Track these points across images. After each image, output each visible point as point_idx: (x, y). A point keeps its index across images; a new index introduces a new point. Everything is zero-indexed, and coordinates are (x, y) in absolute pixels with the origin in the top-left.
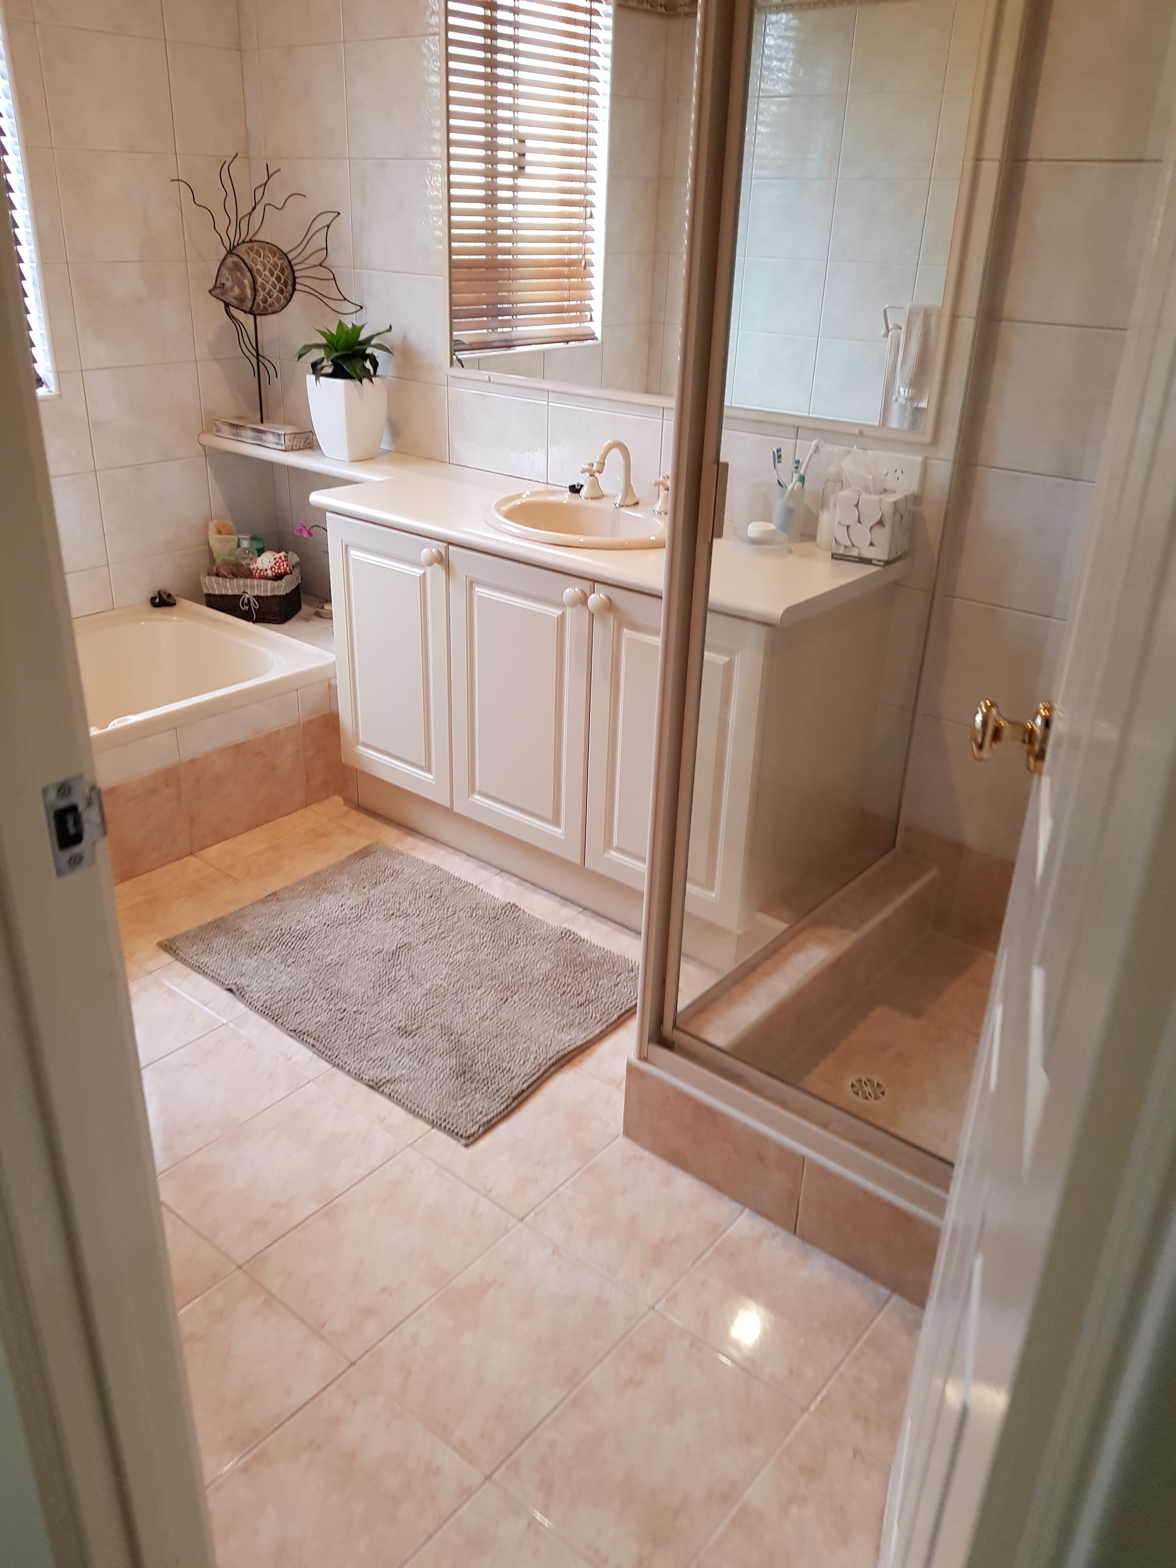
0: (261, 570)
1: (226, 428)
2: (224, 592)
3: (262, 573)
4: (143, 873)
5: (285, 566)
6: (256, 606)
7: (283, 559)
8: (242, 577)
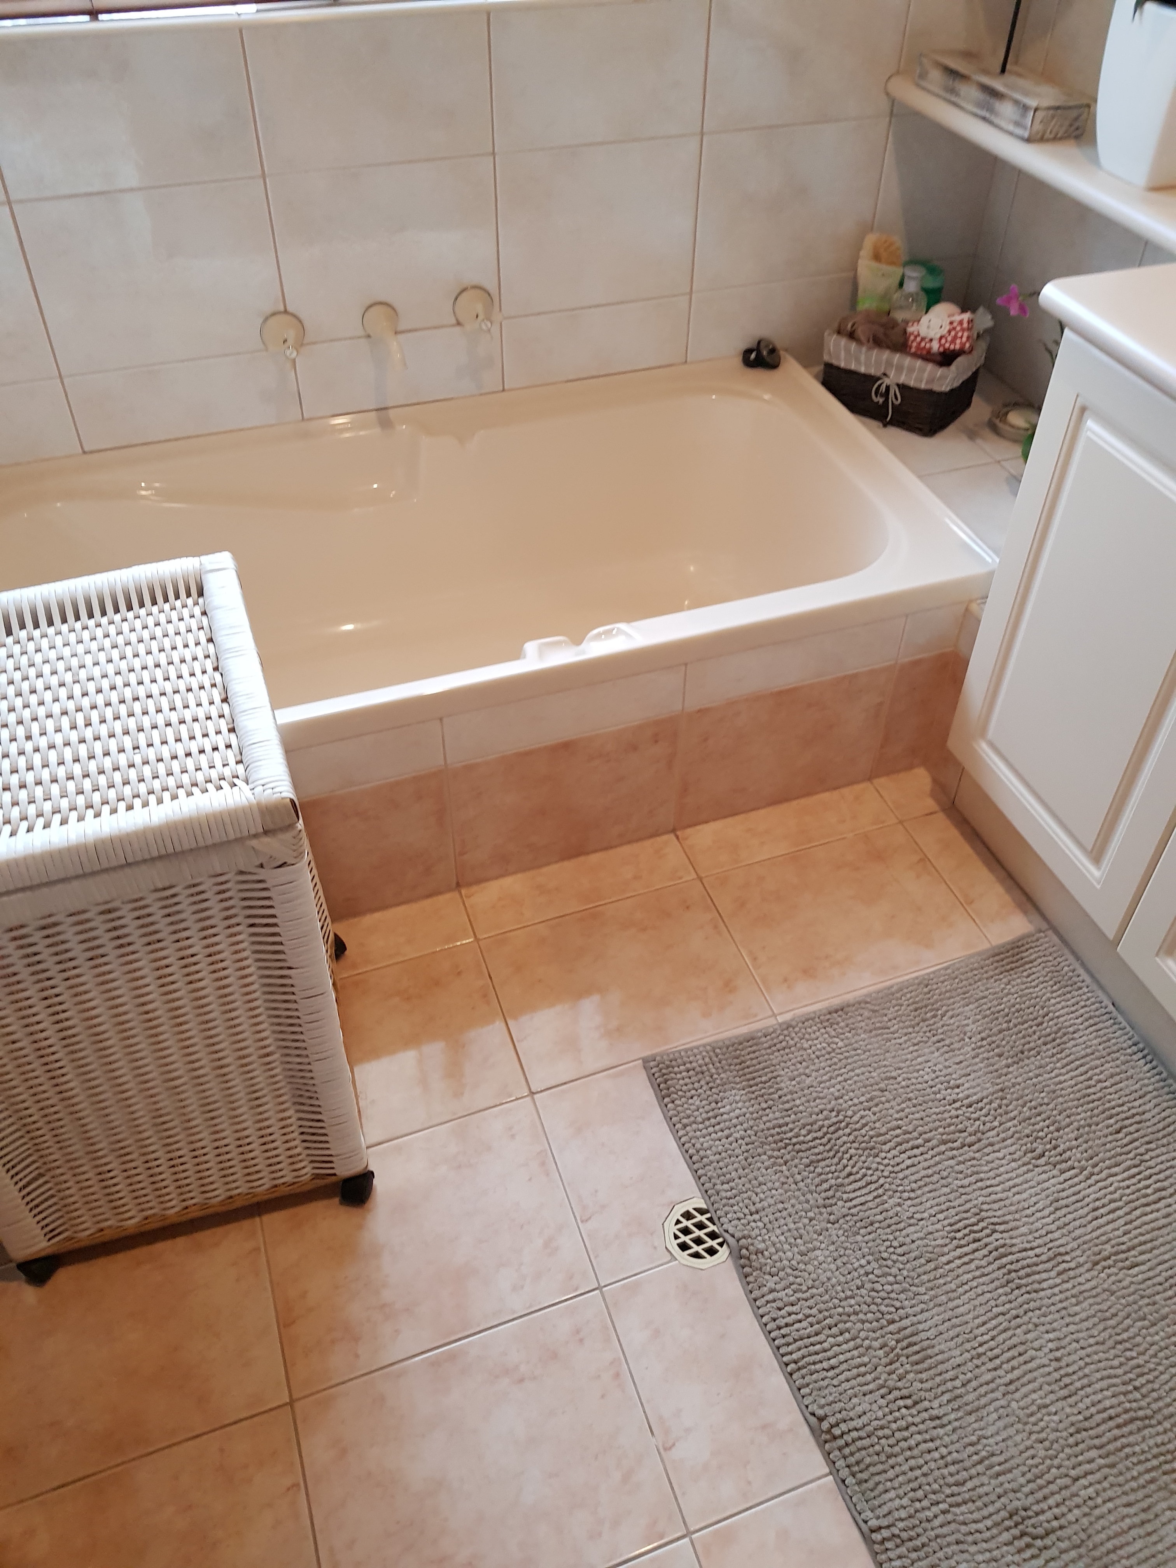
0: (923, 339)
1: (936, 75)
2: (853, 367)
3: (923, 344)
4: (596, 851)
5: (964, 339)
6: (896, 399)
7: (965, 325)
8: (888, 347)
